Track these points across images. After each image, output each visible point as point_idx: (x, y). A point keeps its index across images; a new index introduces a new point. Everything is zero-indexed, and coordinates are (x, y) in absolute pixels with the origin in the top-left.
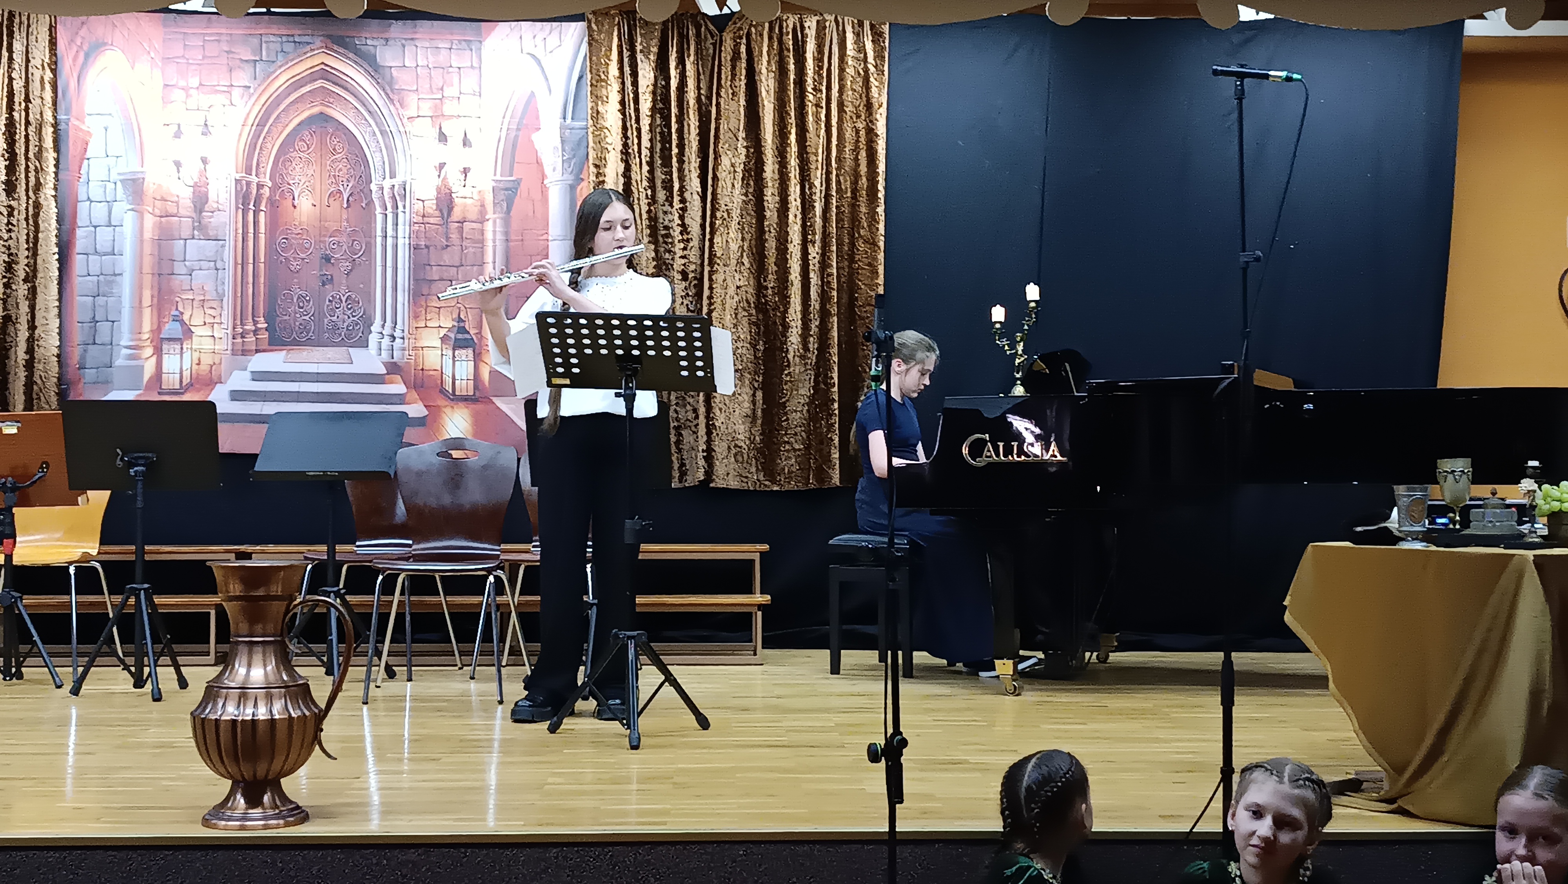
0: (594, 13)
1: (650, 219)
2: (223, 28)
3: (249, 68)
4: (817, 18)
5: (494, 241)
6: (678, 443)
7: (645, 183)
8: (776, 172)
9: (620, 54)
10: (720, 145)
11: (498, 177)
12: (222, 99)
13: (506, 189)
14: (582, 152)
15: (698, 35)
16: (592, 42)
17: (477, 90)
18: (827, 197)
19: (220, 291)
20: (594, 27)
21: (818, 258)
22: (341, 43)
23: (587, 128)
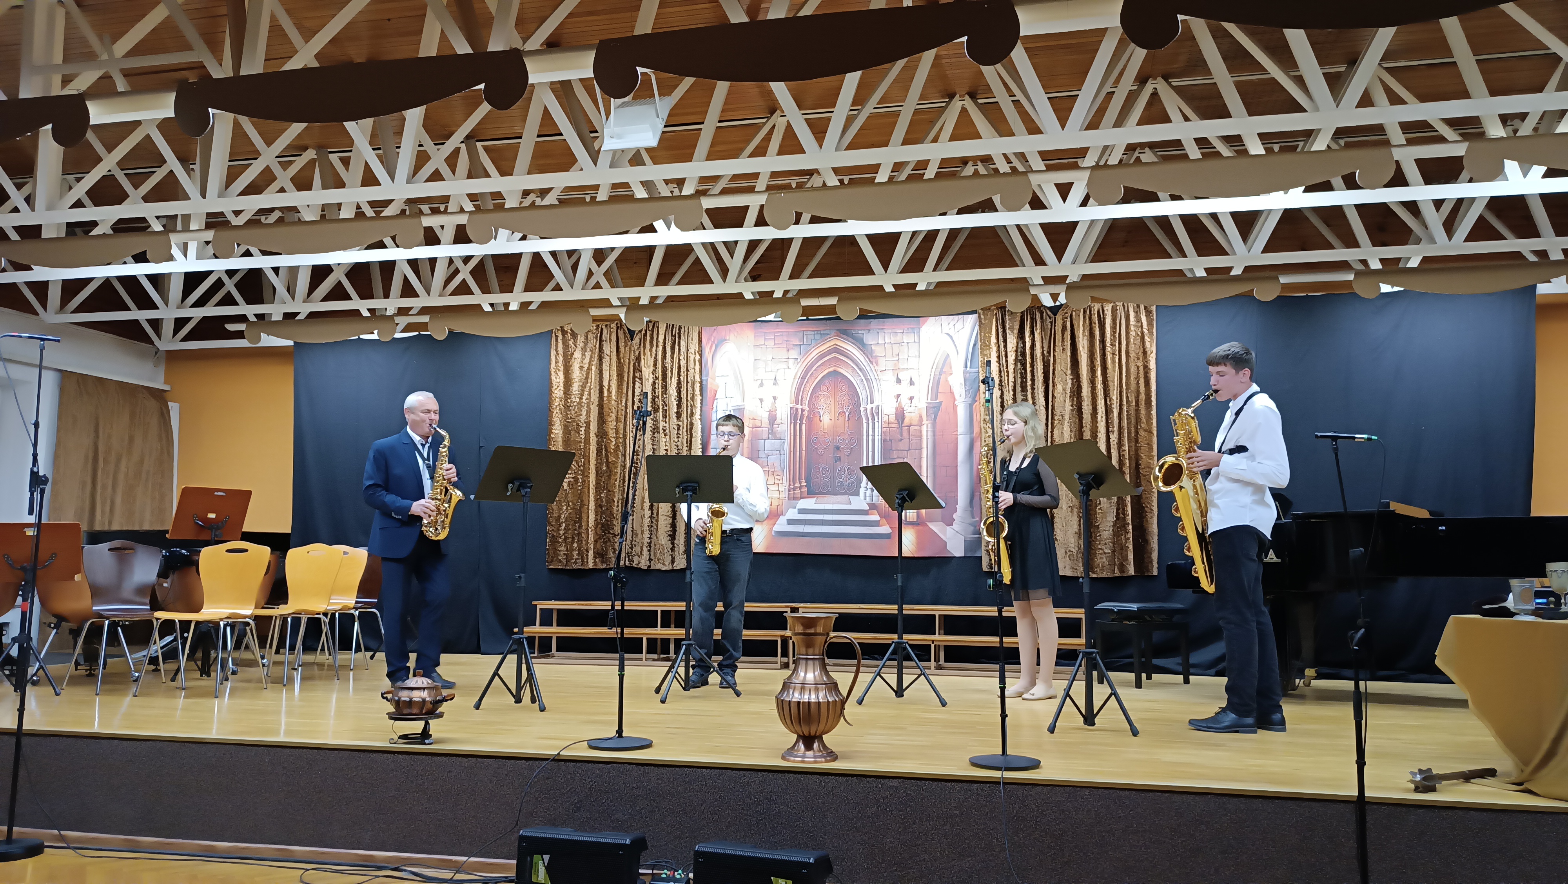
0: (982, 309)
2: (784, 328)
3: (798, 349)
4: (1112, 304)
5: (927, 436)
8: (1090, 392)
9: (997, 330)
10: (1056, 379)
11: (929, 401)
12: (784, 366)
13: (934, 407)
14: (976, 386)
15: (1042, 318)
16: (982, 326)
17: (918, 354)
18: (1121, 405)
19: (782, 466)
20: (982, 317)
21: (1116, 441)
22: (845, 333)
23: (978, 372)
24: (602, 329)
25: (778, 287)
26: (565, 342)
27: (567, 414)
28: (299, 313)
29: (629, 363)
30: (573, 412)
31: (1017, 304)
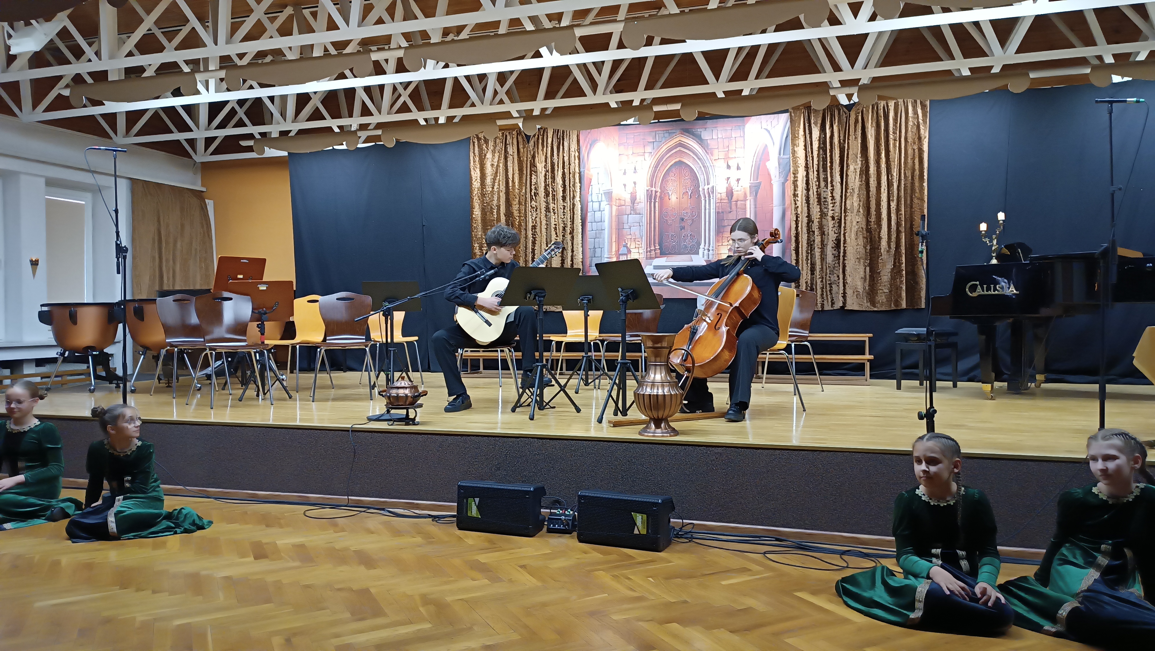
0: (793, 108)
1: (817, 195)
2: (641, 129)
3: (652, 145)
4: (895, 101)
5: (750, 208)
6: (831, 290)
7: (815, 179)
8: (875, 170)
9: (804, 125)
10: (849, 161)
11: (752, 181)
12: (642, 158)
13: (755, 186)
14: (788, 168)
15: (839, 113)
16: (793, 122)
17: (743, 146)
18: (900, 180)
19: (641, 234)
20: (793, 115)
21: (895, 207)
22: (688, 132)
23: (790, 158)
24: (506, 136)
25: (636, 97)
26: (480, 147)
27: (483, 200)
28: (291, 131)
29: (527, 161)
30: (488, 199)
31: (820, 104)
